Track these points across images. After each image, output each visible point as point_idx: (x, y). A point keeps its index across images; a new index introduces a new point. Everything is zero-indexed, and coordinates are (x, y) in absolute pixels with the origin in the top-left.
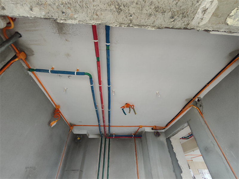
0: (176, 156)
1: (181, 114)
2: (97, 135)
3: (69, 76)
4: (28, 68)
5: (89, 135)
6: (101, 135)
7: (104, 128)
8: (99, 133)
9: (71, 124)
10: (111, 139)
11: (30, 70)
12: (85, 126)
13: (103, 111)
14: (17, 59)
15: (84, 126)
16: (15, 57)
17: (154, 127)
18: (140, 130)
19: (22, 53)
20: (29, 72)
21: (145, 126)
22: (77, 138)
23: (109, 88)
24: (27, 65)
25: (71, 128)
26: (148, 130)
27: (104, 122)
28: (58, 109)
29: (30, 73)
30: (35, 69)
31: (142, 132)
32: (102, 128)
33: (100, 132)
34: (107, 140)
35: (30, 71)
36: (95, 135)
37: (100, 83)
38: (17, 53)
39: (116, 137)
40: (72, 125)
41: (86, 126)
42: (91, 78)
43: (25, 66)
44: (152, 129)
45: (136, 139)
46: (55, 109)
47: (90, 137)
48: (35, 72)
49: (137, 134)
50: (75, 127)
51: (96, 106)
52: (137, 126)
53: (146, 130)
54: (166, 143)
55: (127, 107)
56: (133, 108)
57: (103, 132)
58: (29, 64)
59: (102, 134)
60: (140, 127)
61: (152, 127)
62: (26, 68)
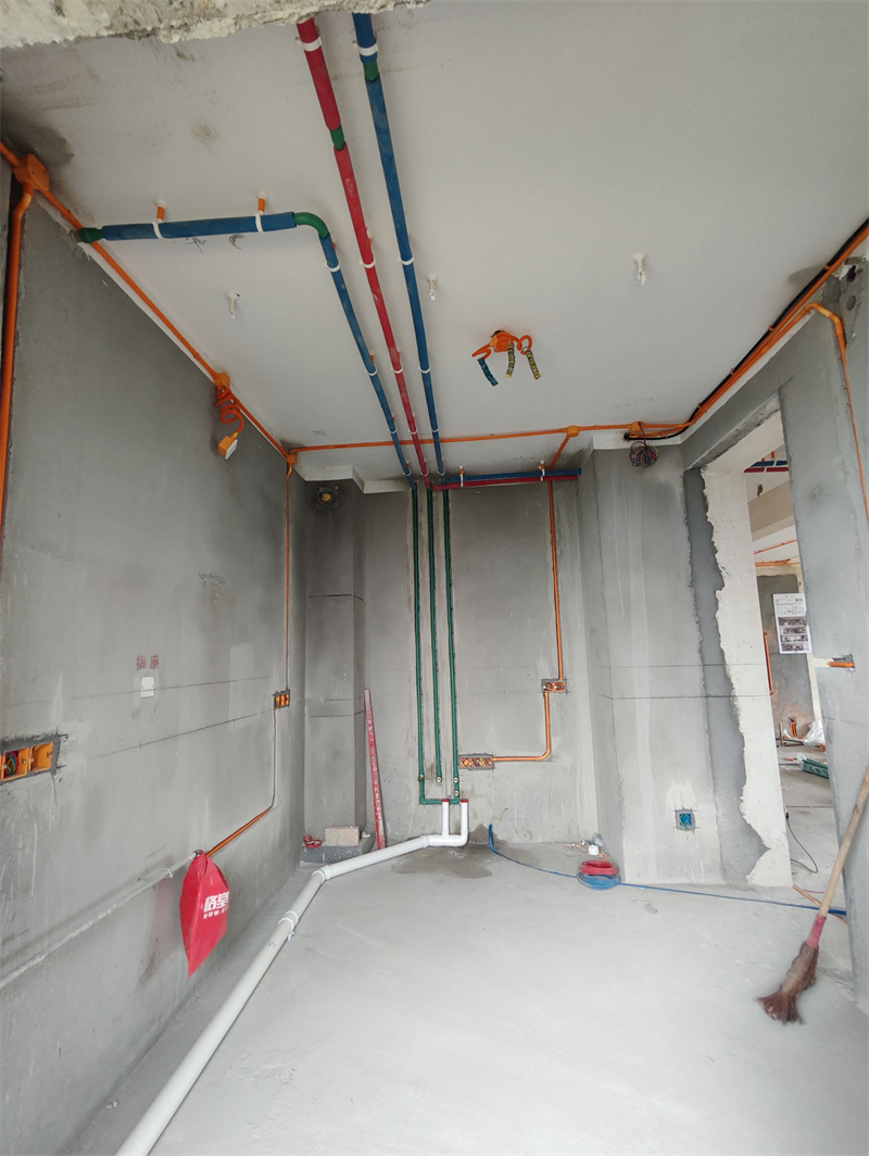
0: (711, 536)
1: (760, 355)
2: (395, 479)
3: (234, 238)
4: (75, 230)
5: (363, 484)
6: (409, 478)
7: (418, 451)
8: (399, 470)
9: (284, 443)
10: (450, 492)
11: (90, 235)
12: (340, 447)
13: (400, 378)
14: (28, 199)
15: (336, 447)
16: (17, 189)
17: (637, 428)
18: (572, 447)
19: (31, 158)
20: (82, 245)
21: (594, 428)
22: (321, 495)
23: (409, 273)
24: (67, 215)
25: (291, 459)
26: (609, 441)
27: (411, 422)
28: (224, 387)
29: (87, 249)
30: (100, 228)
31: (581, 453)
32: (410, 450)
33: (406, 467)
34: (439, 497)
35: (86, 242)
36: (389, 479)
37: (367, 256)
38: (12, 166)
39: (473, 484)
40: (291, 450)
42: (325, 239)
43: (59, 219)
44: (627, 437)
45: (554, 483)
46: (216, 388)
47: (371, 488)
48: (103, 242)
49: (559, 463)
50: (302, 455)
51: (368, 360)
52: (554, 431)
53: (597, 446)
54: (678, 490)
55: (499, 348)
56: (528, 353)
57: (416, 467)
59: (414, 476)
60: (571, 433)
61: (626, 430)
62: (68, 230)
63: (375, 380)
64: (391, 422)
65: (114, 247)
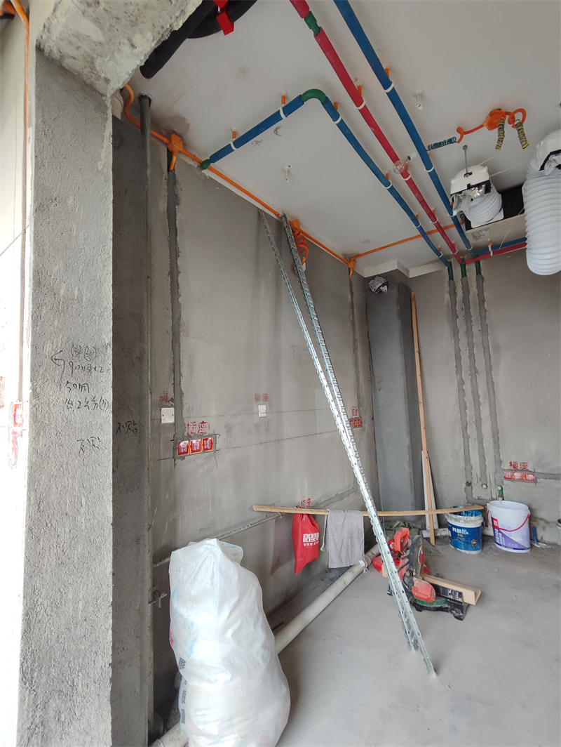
2: (433, 262)
3: (276, 130)
4: (199, 164)
5: (408, 271)
6: (445, 260)
7: (444, 235)
8: (432, 255)
11: (204, 165)
12: (384, 248)
13: (411, 183)
14: (174, 159)
15: (380, 249)
16: (170, 155)
19: (173, 135)
20: (203, 171)
23: (393, 97)
24: (194, 158)
25: (351, 265)
27: (431, 215)
28: (297, 229)
29: (207, 172)
30: (208, 158)
32: (437, 238)
34: (471, 269)
35: (205, 169)
36: (428, 263)
37: (358, 101)
38: (167, 144)
39: (502, 251)
41: (387, 246)
42: (325, 103)
43: (191, 162)
47: (414, 273)
48: (212, 165)
57: (446, 249)
58: (194, 153)
59: (446, 256)
62: (196, 166)
63: (393, 191)
64: (415, 219)
65: (217, 165)
